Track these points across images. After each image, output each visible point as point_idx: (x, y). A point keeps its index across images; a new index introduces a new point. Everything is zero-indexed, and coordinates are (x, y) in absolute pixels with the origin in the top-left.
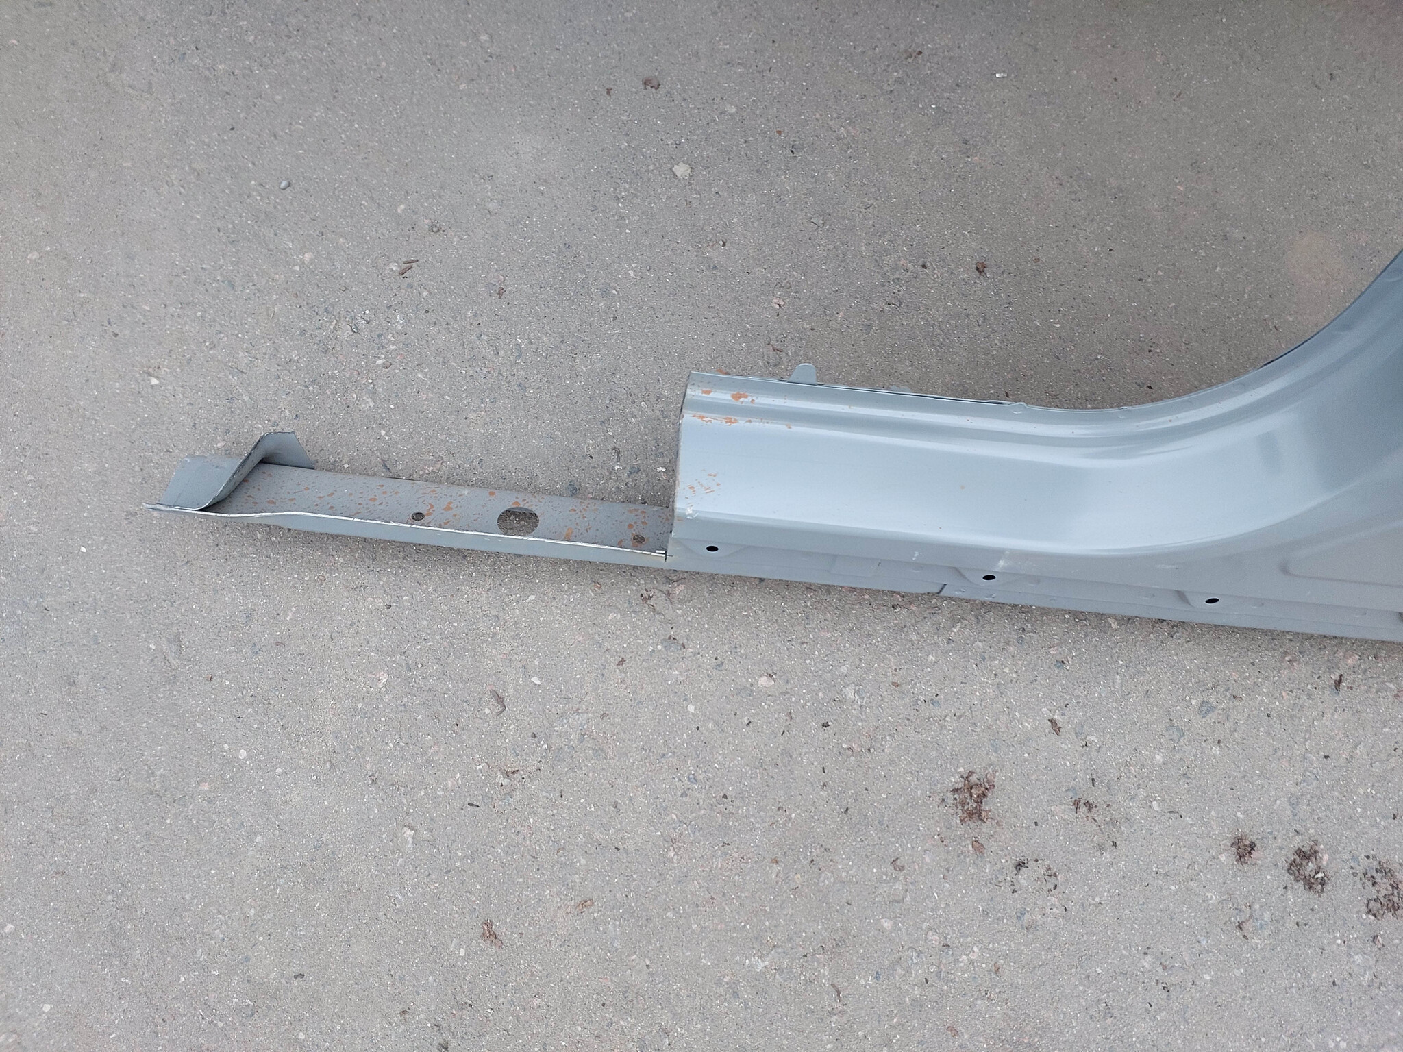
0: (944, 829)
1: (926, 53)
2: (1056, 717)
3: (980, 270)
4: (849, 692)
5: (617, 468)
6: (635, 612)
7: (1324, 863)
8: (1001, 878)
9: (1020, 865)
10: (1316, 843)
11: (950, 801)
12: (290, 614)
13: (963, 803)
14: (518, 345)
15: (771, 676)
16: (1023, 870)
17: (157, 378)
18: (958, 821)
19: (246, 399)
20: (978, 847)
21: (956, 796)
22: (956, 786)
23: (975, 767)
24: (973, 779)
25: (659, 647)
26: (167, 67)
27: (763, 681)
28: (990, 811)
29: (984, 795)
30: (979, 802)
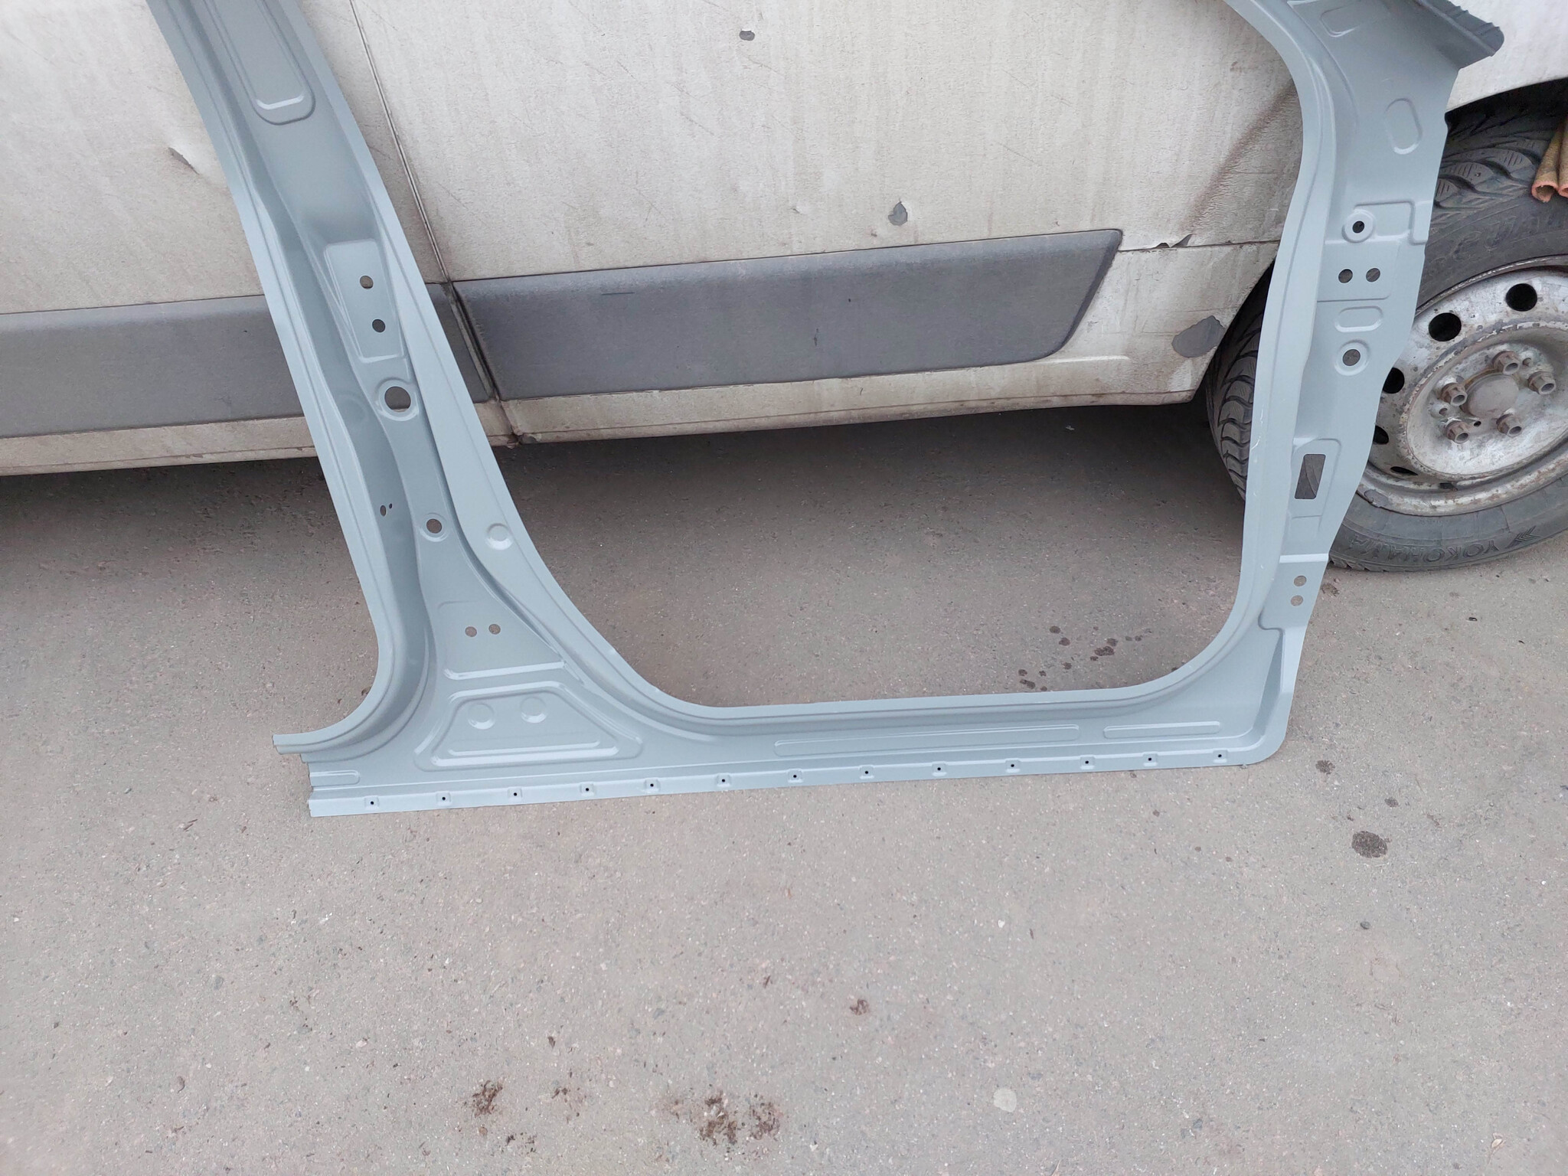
0: (463, 1123)
2: (553, 1035)
4: (416, 1042)
5: (292, 922)
6: (283, 1013)
7: (724, 1106)
8: (495, 1149)
9: (510, 1139)
10: (721, 1093)
11: (470, 1104)
12: (62, 1048)
13: (479, 1103)
14: (248, 858)
15: (366, 1040)
16: (512, 1141)
17: (19, 918)
18: (473, 1116)
19: (70, 920)
20: (484, 1132)
21: (475, 1099)
22: (477, 1092)
23: (493, 1079)
24: (489, 1086)
25: (295, 1033)
26: (76, 737)
27: (360, 1044)
28: (496, 1105)
29: (494, 1095)
30: (490, 1100)
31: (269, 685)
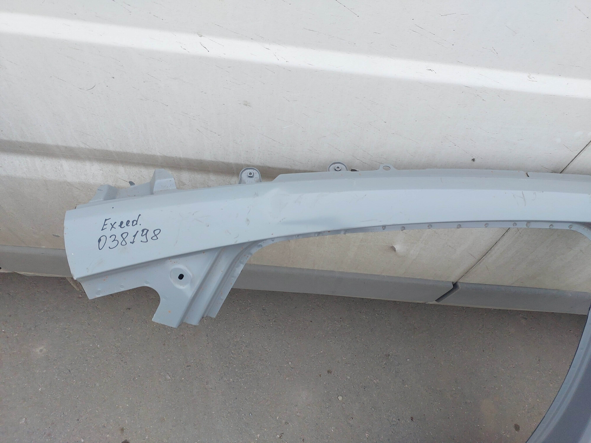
1: (390, 355)
3: (412, 419)
26: (219, 381)
31: (290, 363)
